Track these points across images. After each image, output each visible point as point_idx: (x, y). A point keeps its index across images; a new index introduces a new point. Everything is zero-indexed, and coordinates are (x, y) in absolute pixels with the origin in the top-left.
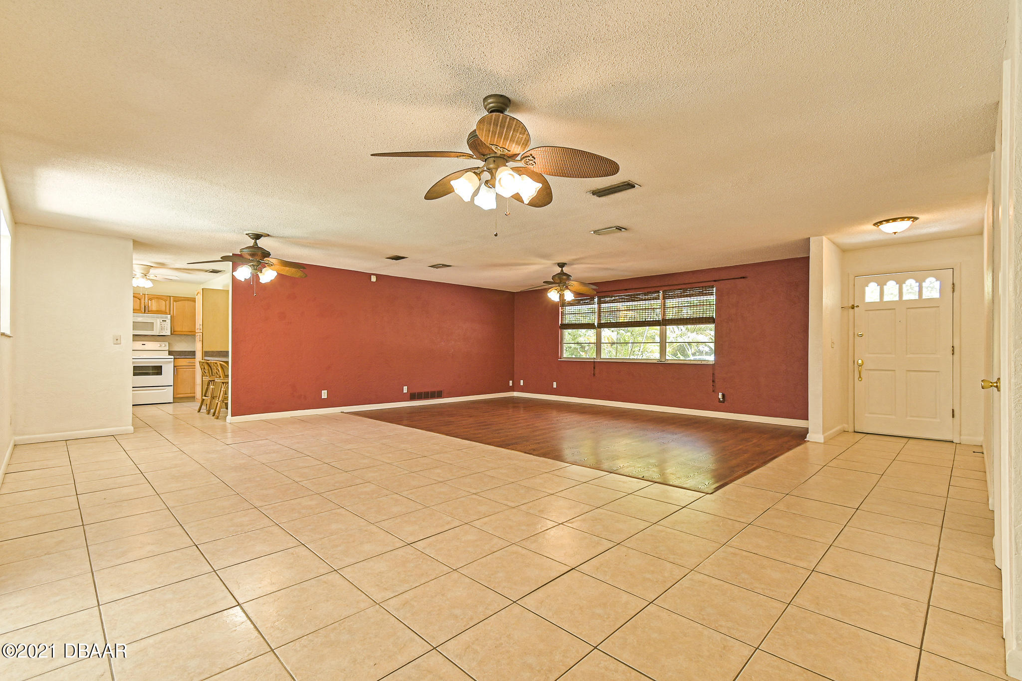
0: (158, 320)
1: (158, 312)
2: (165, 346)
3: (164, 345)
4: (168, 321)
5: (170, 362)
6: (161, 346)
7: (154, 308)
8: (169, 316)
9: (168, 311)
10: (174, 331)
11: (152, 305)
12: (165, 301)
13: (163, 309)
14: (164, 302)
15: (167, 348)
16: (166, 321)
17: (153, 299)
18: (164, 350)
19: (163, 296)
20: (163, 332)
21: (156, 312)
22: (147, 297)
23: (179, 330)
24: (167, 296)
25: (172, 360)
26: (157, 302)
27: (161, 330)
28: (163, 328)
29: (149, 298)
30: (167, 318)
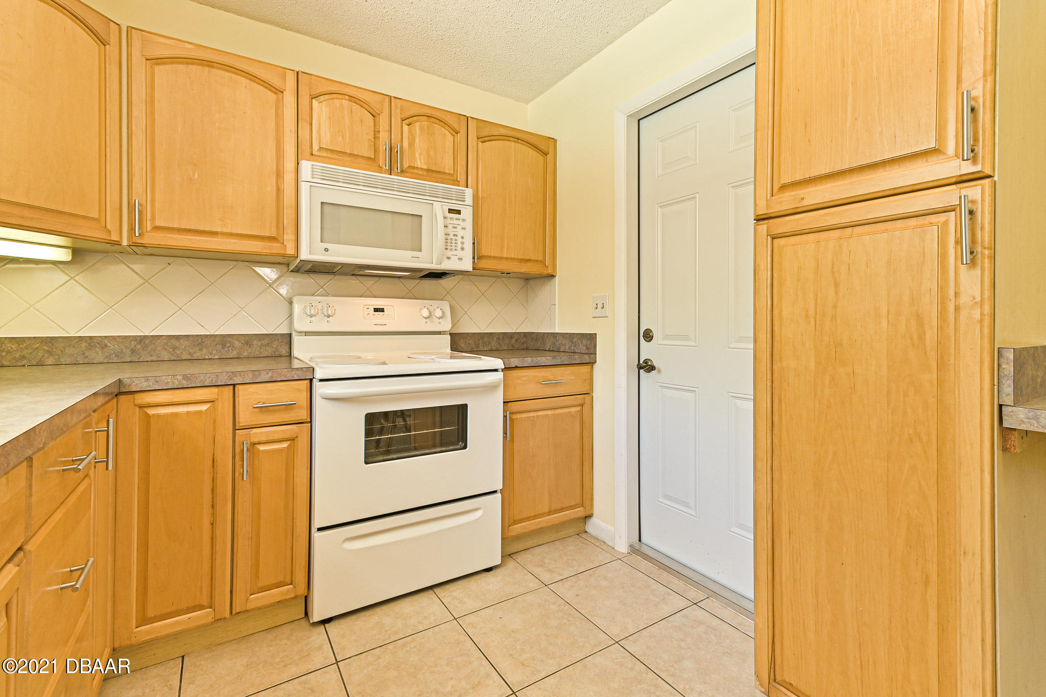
0: (437, 208)
1: (434, 173)
2: (443, 314)
3: (438, 313)
4: (468, 214)
5: (493, 384)
6: (430, 314)
8: (469, 193)
9: (460, 175)
10: (483, 257)
11: (411, 144)
12: (454, 131)
13: (448, 165)
14: (449, 138)
15: (447, 325)
16: (459, 212)
17: (417, 121)
18: (439, 333)
19: (445, 113)
20: (453, 257)
21: (425, 173)
22: (399, 111)
23: (492, 255)
24: (459, 116)
25: (499, 375)
26: (428, 133)
27: (447, 249)
28: (451, 243)
29: (404, 116)
30: (464, 201)
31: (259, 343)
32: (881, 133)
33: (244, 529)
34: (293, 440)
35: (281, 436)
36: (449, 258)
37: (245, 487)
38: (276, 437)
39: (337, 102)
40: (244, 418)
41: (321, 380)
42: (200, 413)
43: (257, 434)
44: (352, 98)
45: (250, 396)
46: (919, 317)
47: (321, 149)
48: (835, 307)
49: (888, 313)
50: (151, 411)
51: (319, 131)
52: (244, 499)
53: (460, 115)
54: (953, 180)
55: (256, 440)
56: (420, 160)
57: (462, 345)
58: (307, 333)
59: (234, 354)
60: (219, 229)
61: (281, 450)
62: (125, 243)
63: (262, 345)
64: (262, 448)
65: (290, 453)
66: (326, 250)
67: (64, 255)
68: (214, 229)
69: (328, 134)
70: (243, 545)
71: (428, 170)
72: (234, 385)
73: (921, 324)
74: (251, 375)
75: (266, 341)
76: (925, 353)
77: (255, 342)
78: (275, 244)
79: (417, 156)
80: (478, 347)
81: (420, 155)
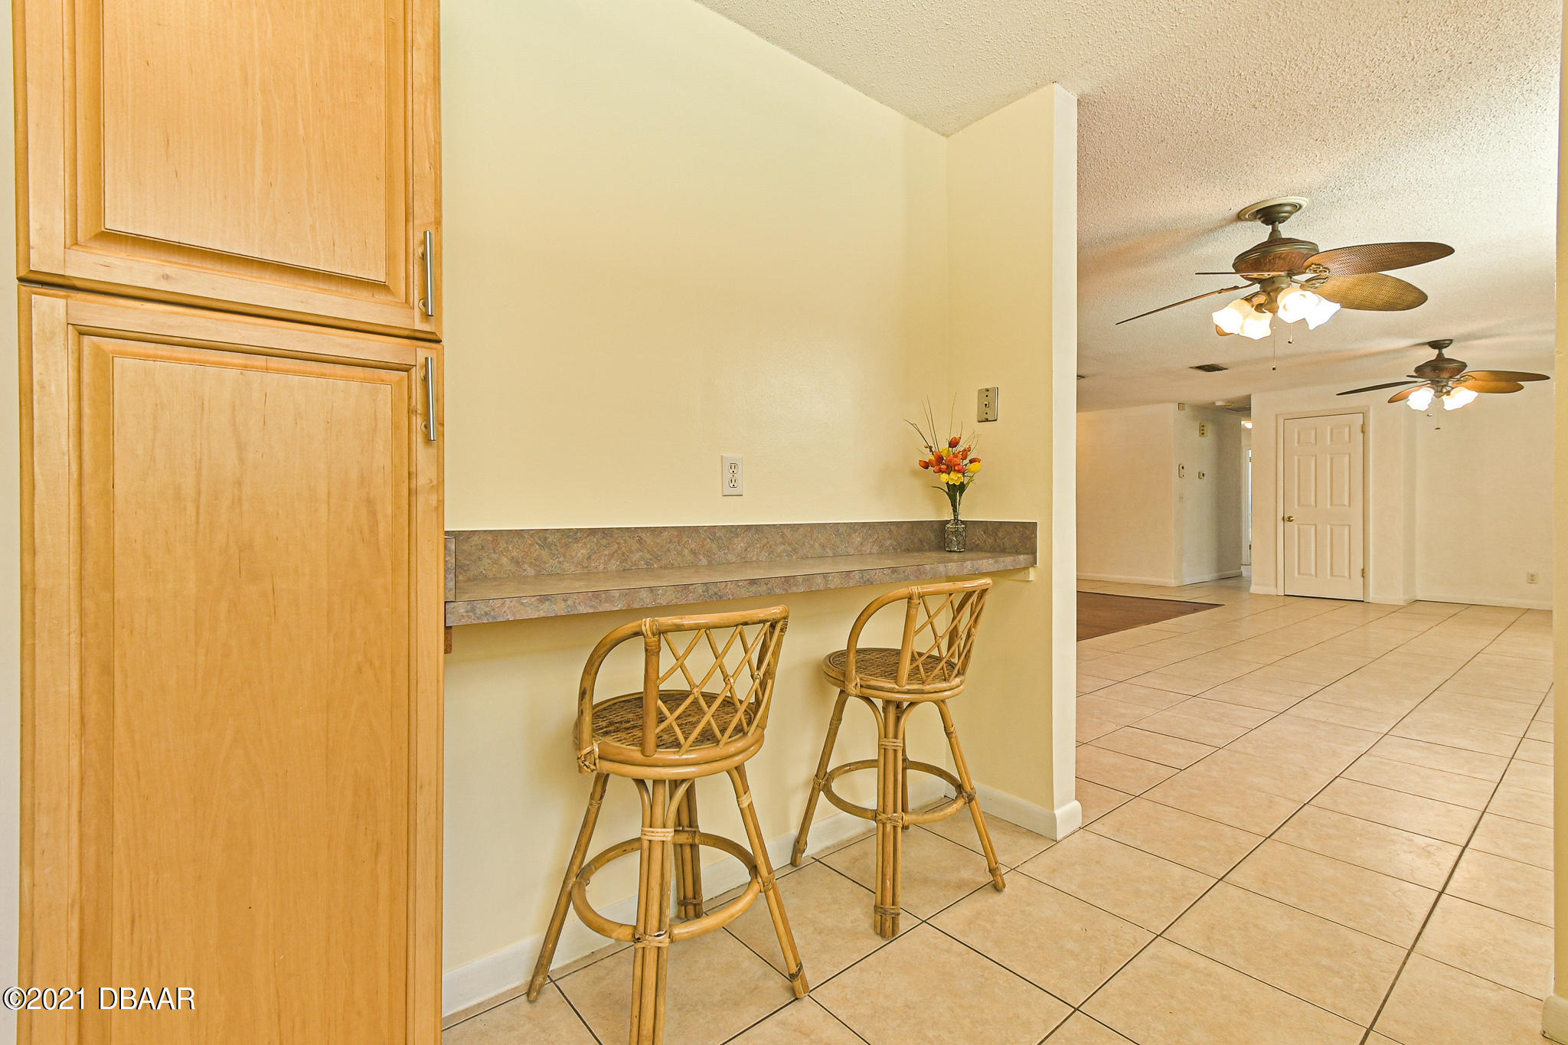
32: (313, 227)
46: (370, 503)
48: (239, 484)
49: (329, 497)
54: (406, 333)
73: (373, 513)
76: (378, 549)
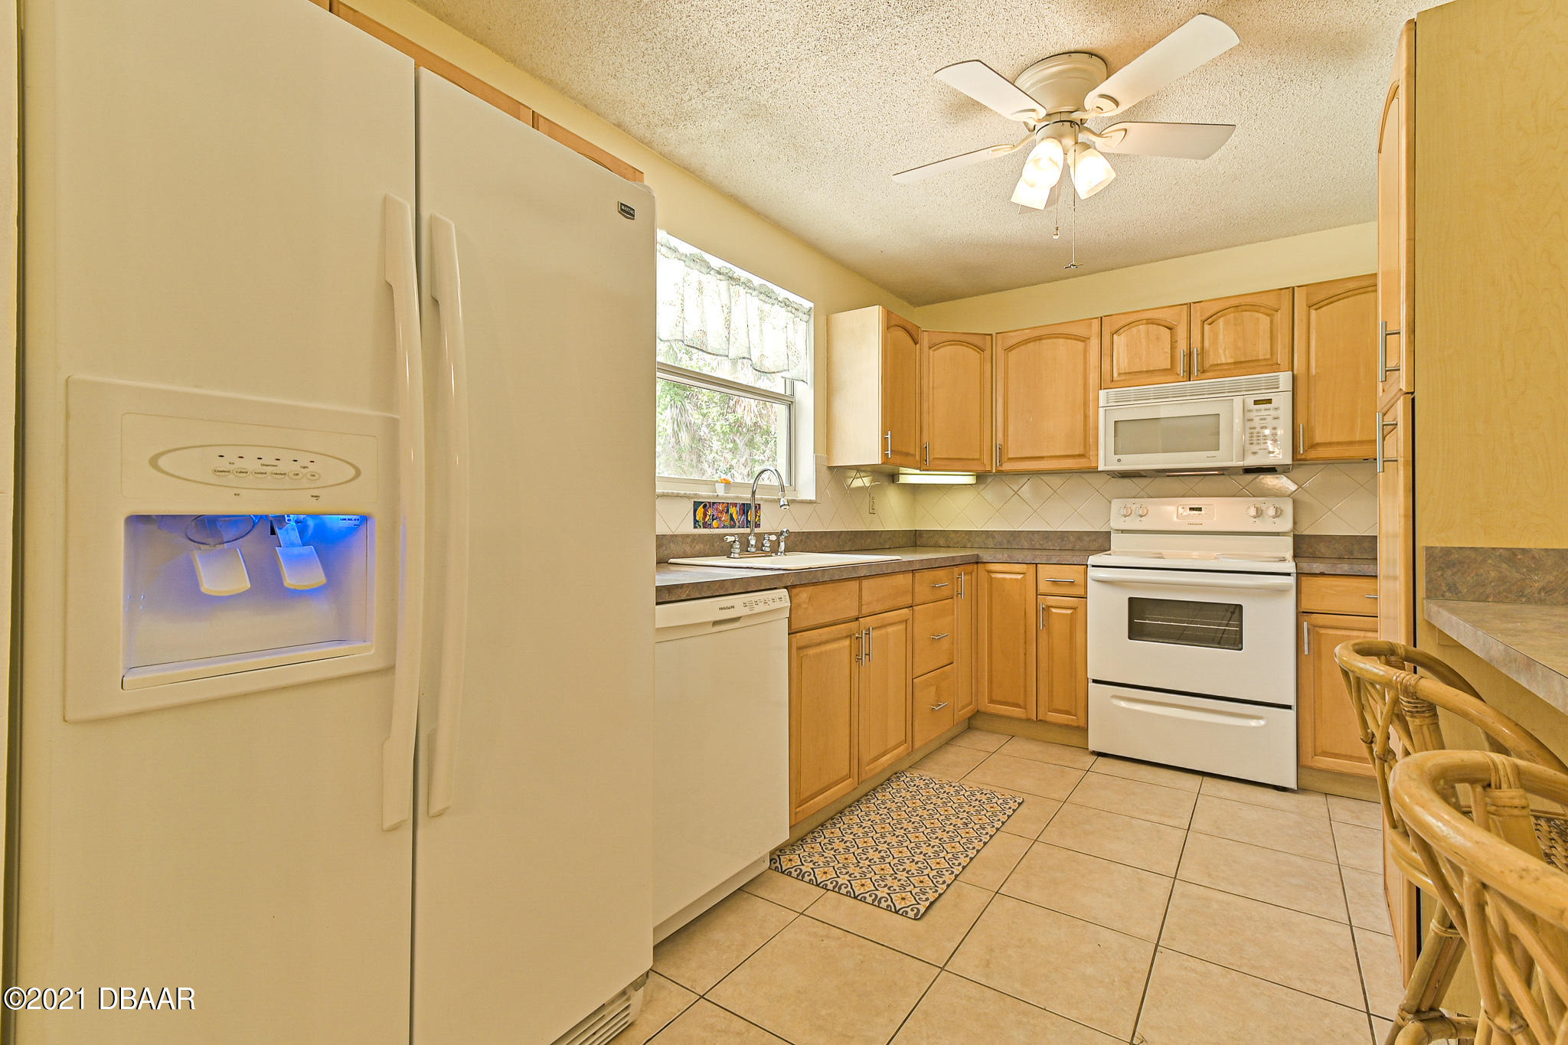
0: (1238, 402)
1: (1243, 365)
2: (1279, 513)
3: (1271, 512)
4: (1282, 401)
5: (1280, 591)
6: (1259, 513)
7: (1224, 356)
8: (1284, 379)
9: (1282, 357)
10: (1314, 446)
11: (1215, 341)
12: (1272, 311)
13: (1262, 350)
14: (1265, 321)
15: (1286, 524)
16: (1269, 401)
17: (1220, 317)
18: (1277, 534)
19: (1259, 295)
20: (1260, 452)
21: (1233, 366)
22: (1198, 314)
23: (1334, 440)
24: (1279, 291)
25: (1291, 581)
26: (1235, 325)
27: (1252, 444)
28: (1258, 436)
29: (1204, 318)
30: (1278, 388)
31: (1088, 539)
33: (1043, 665)
34: (1075, 609)
35: (1066, 605)
36: (1255, 453)
37: (1043, 637)
38: (1063, 605)
39: (1134, 330)
40: (1043, 587)
41: (1093, 566)
42: (1016, 580)
43: (1051, 600)
44: (1150, 322)
45: (1047, 572)
47: (1119, 374)
50: (993, 575)
51: (1118, 361)
52: (1043, 642)
53: (1280, 289)
55: (1049, 604)
56: (1225, 355)
57: (1323, 550)
58: (1123, 531)
59: (1070, 546)
60: (1045, 454)
61: (1066, 615)
62: (994, 471)
63: (1090, 540)
64: (1054, 610)
65: (1072, 619)
66: (1119, 460)
67: (970, 480)
68: (1042, 455)
69: (1126, 361)
70: (1042, 674)
71: (1235, 363)
72: (1036, 564)
74: (1045, 558)
75: (1093, 537)
77: (1085, 538)
78: (1083, 460)
79: (1221, 351)
80: (1351, 553)
81: (1224, 351)
